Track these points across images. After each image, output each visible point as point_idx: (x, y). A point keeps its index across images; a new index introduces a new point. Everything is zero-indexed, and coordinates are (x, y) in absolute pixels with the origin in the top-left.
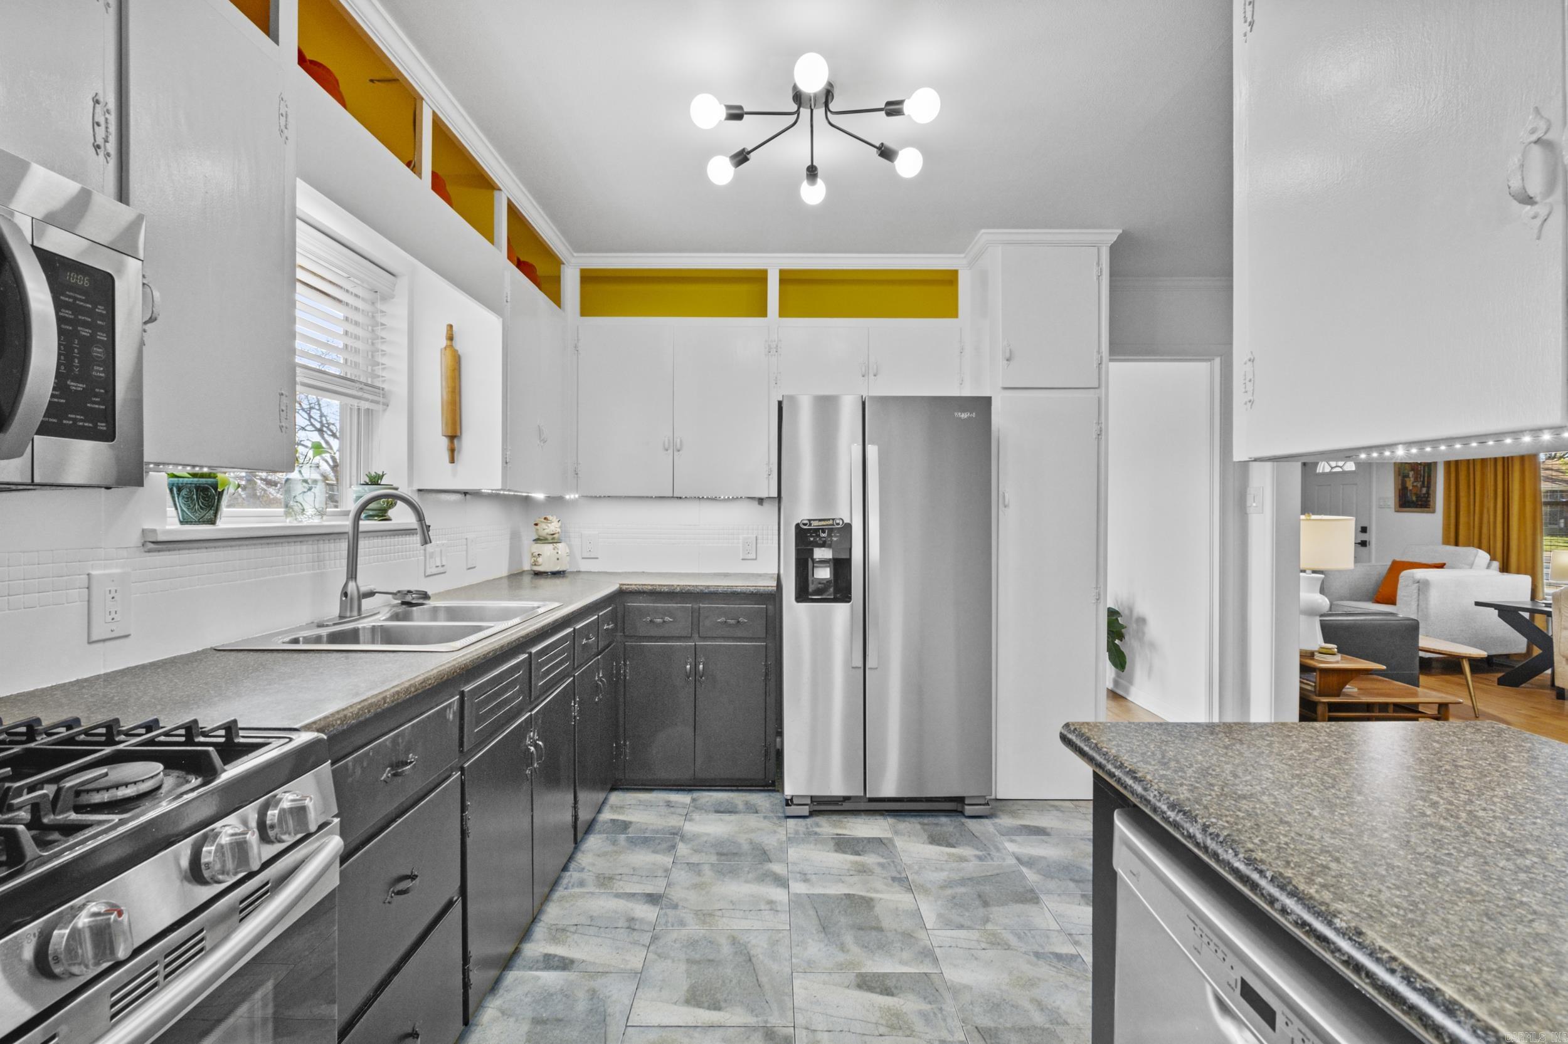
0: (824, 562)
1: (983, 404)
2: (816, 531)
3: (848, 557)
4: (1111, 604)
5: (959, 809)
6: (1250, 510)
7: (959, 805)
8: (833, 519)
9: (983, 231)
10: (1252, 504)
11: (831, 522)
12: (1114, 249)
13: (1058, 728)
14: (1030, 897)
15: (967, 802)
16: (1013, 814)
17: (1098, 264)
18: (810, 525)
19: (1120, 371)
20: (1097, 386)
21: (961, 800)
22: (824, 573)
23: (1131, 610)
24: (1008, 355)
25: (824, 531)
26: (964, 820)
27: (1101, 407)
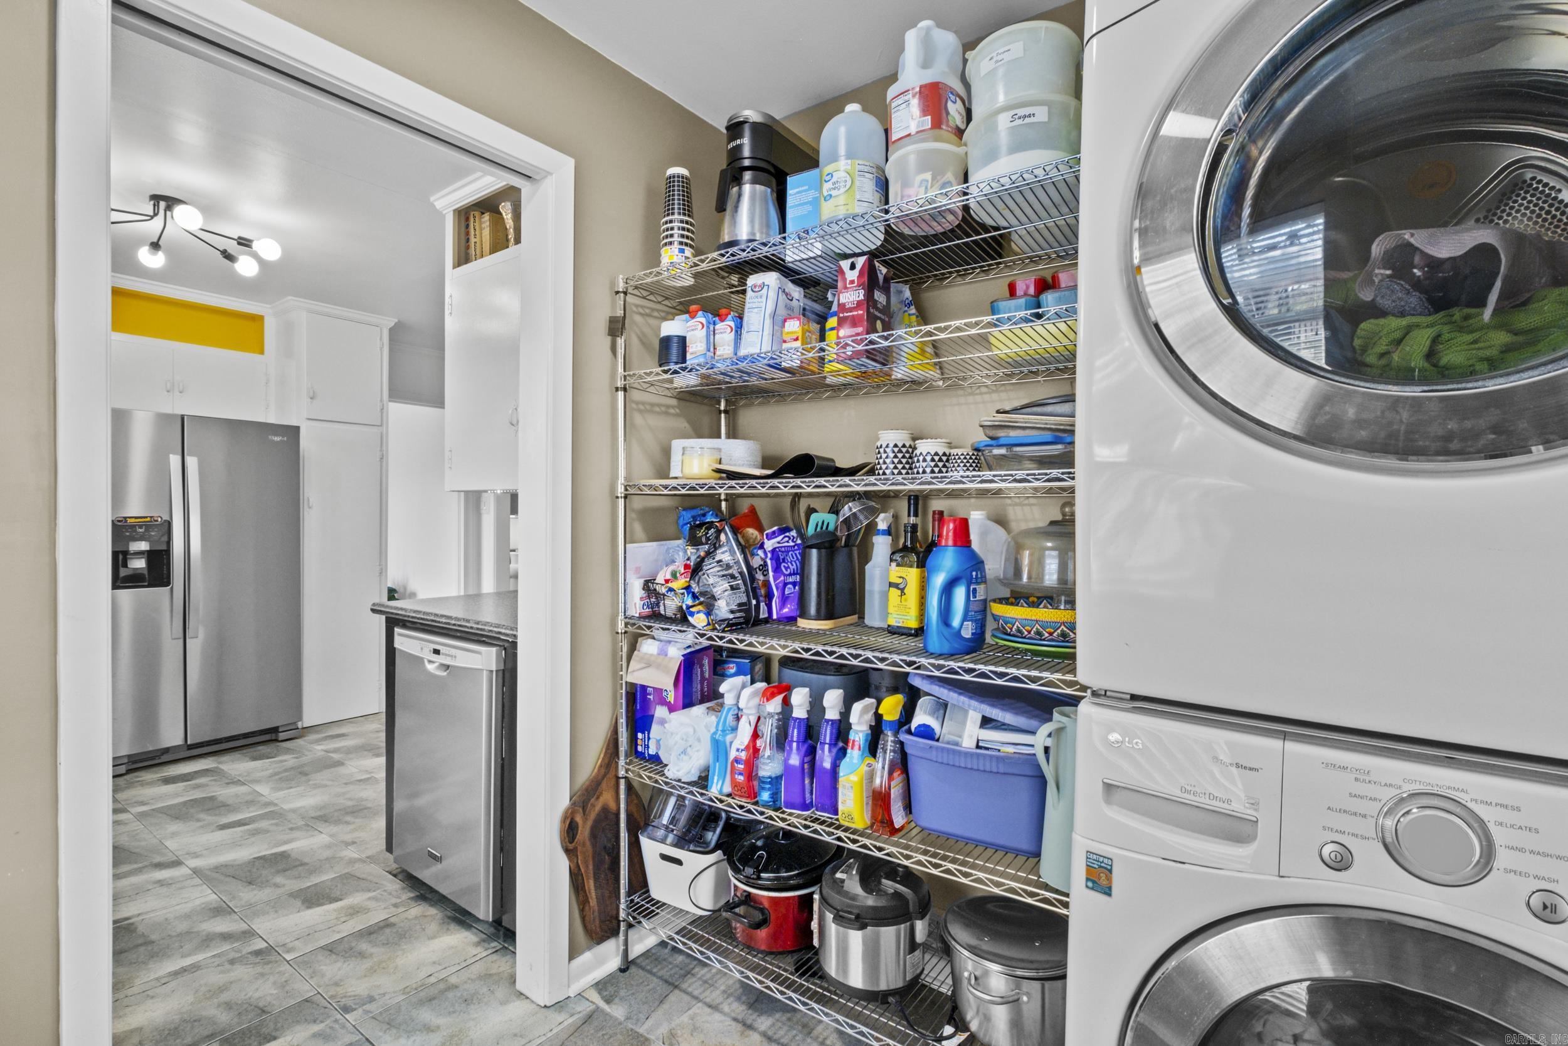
0: (139, 554)
1: (293, 432)
2: (133, 527)
3: (164, 547)
4: (390, 585)
5: (274, 738)
6: (483, 512)
7: (274, 735)
8: (151, 517)
9: (290, 298)
10: (484, 508)
11: (148, 519)
12: (392, 331)
13: (370, 606)
14: (340, 763)
15: (280, 730)
16: (317, 732)
17: (381, 339)
18: (126, 521)
19: (398, 411)
20: (379, 424)
21: (275, 730)
22: (139, 564)
23: (405, 588)
24: (311, 394)
25: (140, 527)
26: (278, 744)
27: (383, 441)
